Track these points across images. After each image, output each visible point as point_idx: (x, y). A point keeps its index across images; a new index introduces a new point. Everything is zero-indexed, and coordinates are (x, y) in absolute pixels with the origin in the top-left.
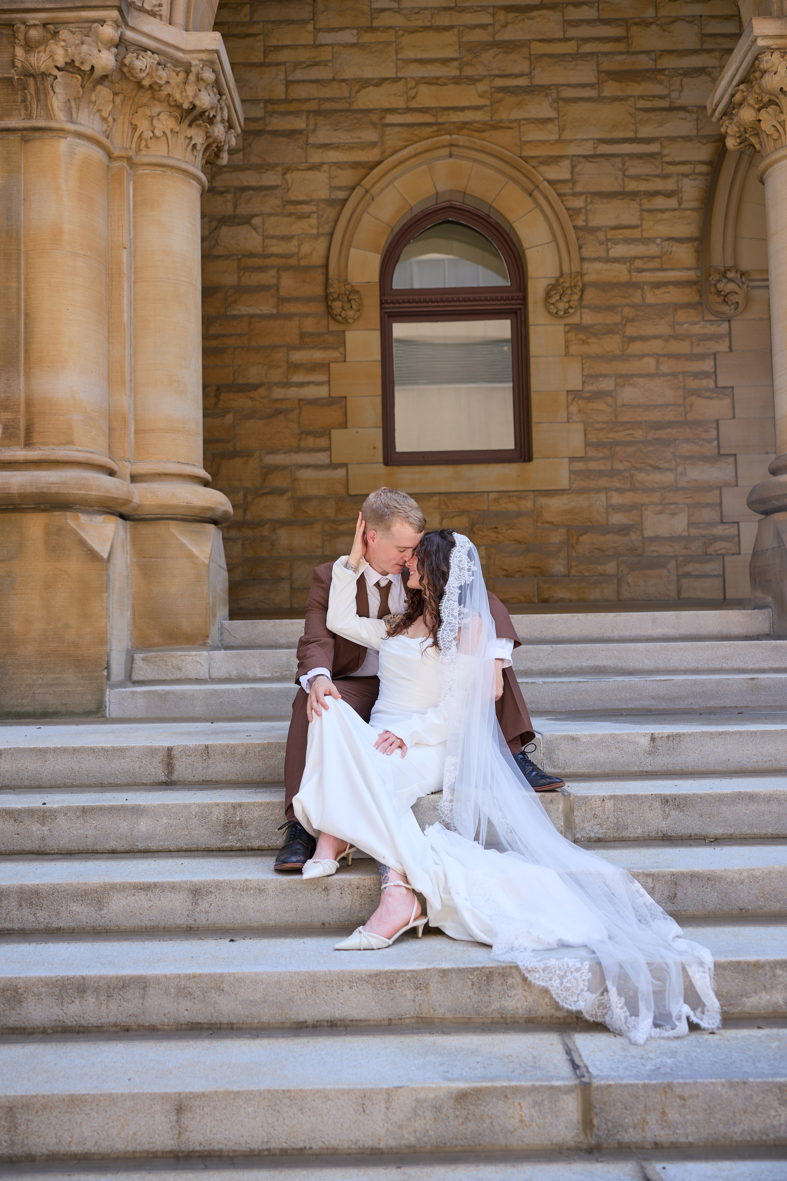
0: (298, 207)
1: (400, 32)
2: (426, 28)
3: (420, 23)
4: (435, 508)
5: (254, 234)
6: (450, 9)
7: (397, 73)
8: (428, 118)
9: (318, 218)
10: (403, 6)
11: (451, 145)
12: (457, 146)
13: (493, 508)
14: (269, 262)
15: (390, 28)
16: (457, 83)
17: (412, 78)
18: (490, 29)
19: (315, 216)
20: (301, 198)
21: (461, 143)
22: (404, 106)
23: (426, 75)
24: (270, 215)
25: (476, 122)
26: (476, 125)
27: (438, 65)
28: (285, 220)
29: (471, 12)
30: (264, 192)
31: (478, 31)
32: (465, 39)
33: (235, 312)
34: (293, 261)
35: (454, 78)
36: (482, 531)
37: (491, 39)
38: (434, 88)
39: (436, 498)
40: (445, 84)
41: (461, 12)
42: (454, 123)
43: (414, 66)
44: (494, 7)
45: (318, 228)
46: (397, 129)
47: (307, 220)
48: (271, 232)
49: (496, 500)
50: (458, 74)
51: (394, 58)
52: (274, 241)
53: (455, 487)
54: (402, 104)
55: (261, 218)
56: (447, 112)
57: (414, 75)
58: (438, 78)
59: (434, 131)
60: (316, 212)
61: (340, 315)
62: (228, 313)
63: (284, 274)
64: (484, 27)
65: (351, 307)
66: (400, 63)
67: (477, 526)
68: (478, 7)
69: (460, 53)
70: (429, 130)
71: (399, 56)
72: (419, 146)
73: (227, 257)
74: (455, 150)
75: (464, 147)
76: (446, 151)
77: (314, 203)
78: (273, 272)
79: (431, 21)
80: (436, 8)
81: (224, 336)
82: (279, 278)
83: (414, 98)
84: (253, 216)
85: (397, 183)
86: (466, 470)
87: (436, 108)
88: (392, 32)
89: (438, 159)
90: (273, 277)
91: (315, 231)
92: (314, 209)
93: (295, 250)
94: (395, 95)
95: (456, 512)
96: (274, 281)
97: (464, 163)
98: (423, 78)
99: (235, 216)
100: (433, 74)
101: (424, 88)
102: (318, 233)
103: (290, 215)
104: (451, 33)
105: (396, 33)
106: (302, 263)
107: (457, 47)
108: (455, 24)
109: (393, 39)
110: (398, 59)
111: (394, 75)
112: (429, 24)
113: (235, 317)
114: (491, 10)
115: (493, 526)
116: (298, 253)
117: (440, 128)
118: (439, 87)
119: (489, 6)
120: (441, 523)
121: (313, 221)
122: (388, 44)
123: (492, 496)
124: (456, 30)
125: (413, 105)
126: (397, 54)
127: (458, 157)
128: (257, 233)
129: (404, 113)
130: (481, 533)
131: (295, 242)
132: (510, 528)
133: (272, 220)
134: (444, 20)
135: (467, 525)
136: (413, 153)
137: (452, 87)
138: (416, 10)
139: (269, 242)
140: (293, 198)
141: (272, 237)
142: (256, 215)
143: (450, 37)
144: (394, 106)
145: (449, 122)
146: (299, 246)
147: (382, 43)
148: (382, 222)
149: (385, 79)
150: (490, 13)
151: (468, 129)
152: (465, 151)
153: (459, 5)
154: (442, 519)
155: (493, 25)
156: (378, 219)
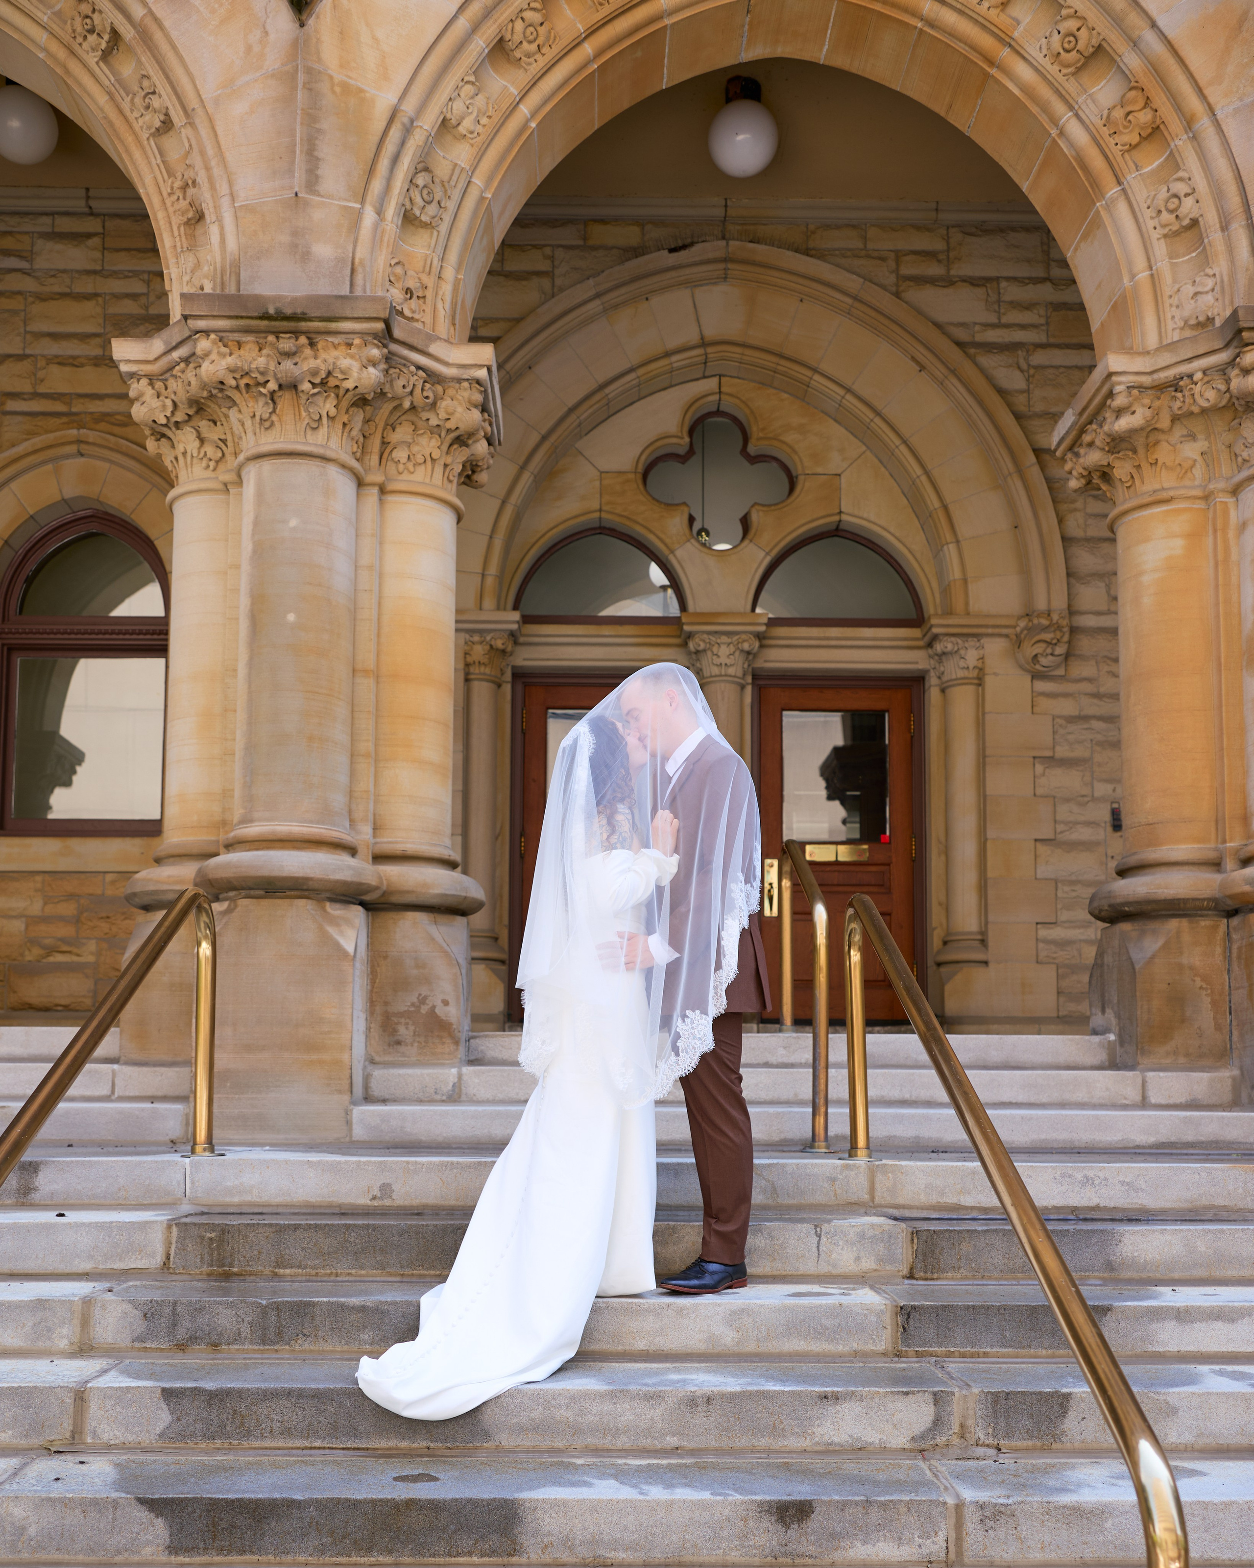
1: (31, 299)
2: (63, 295)
3: (57, 289)
4: (37, 890)
6: (95, 272)
7: (24, 349)
8: (59, 407)
10: (36, 267)
11: (79, 442)
12: (87, 443)
13: (109, 892)
15: (19, 293)
16: (96, 365)
17: (43, 356)
18: (143, 300)
21: (91, 440)
22: (31, 390)
23: (60, 353)
25: (119, 413)
26: (118, 417)
27: (76, 341)
29: (119, 278)
31: (127, 302)
32: (111, 310)
35: (96, 358)
36: (90, 921)
37: (143, 312)
38: (67, 369)
39: (39, 878)
40: (82, 366)
41: (106, 277)
42: (91, 413)
43: (46, 341)
44: (149, 272)
46: (20, 418)
49: (113, 882)
50: (101, 353)
51: (22, 330)
53: (63, 865)
54: (27, 388)
56: (82, 400)
57: (46, 352)
58: (74, 358)
59: (64, 423)
64: (134, 296)
66: (28, 336)
67: (85, 915)
68: (129, 271)
69: (104, 328)
70: (58, 421)
71: (28, 329)
72: (38, 441)
74: (84, 448)
75: (94, 444)
76: (72, 449)
79: (70, 287)
80: (78, 271)
83: (42, 381)
85: (13, 485)
86: (76, 844)
87: (71, 394)
88: (20, 298)
89: (67, 457)
94: (19, 376)
95: (63, 896)
97: (99, 463)
98: (57, 357)
100: (69, 352)
101: (55, 369)
104: (93, 302)
105: (25, 299)
107: (101, 321)
108: (99, 291)
109: (22, 307)
110: (26, 332)
111: (20, 352)
112: (68, 290)
114: (146, 277)
115: (104, 915)
117: (73, 419)
118: (75, 369)
119: (144, 272)
120: (43, 910)
122: (15, 312)
123: (109, 878)
124: (100, 299)
125: (42, 389)
126: (25, 325)
127: (90, 456)
129: (31, 399)
130: (89, 924)
132: (126, 919)
134: (86, 286)
135: (75, 912)
136: (30, 449)
137: (88, 369)
138: (52, 273)
143: (90, 307)
144: (18, 389)
145: (85, 413)
147: (8, 311)
149: (9, 356)
150: (143, 281)
151: (107, 422)
152: (97, 449)
153: (106, 268)
154: (45, 904)
155: (147, 295)
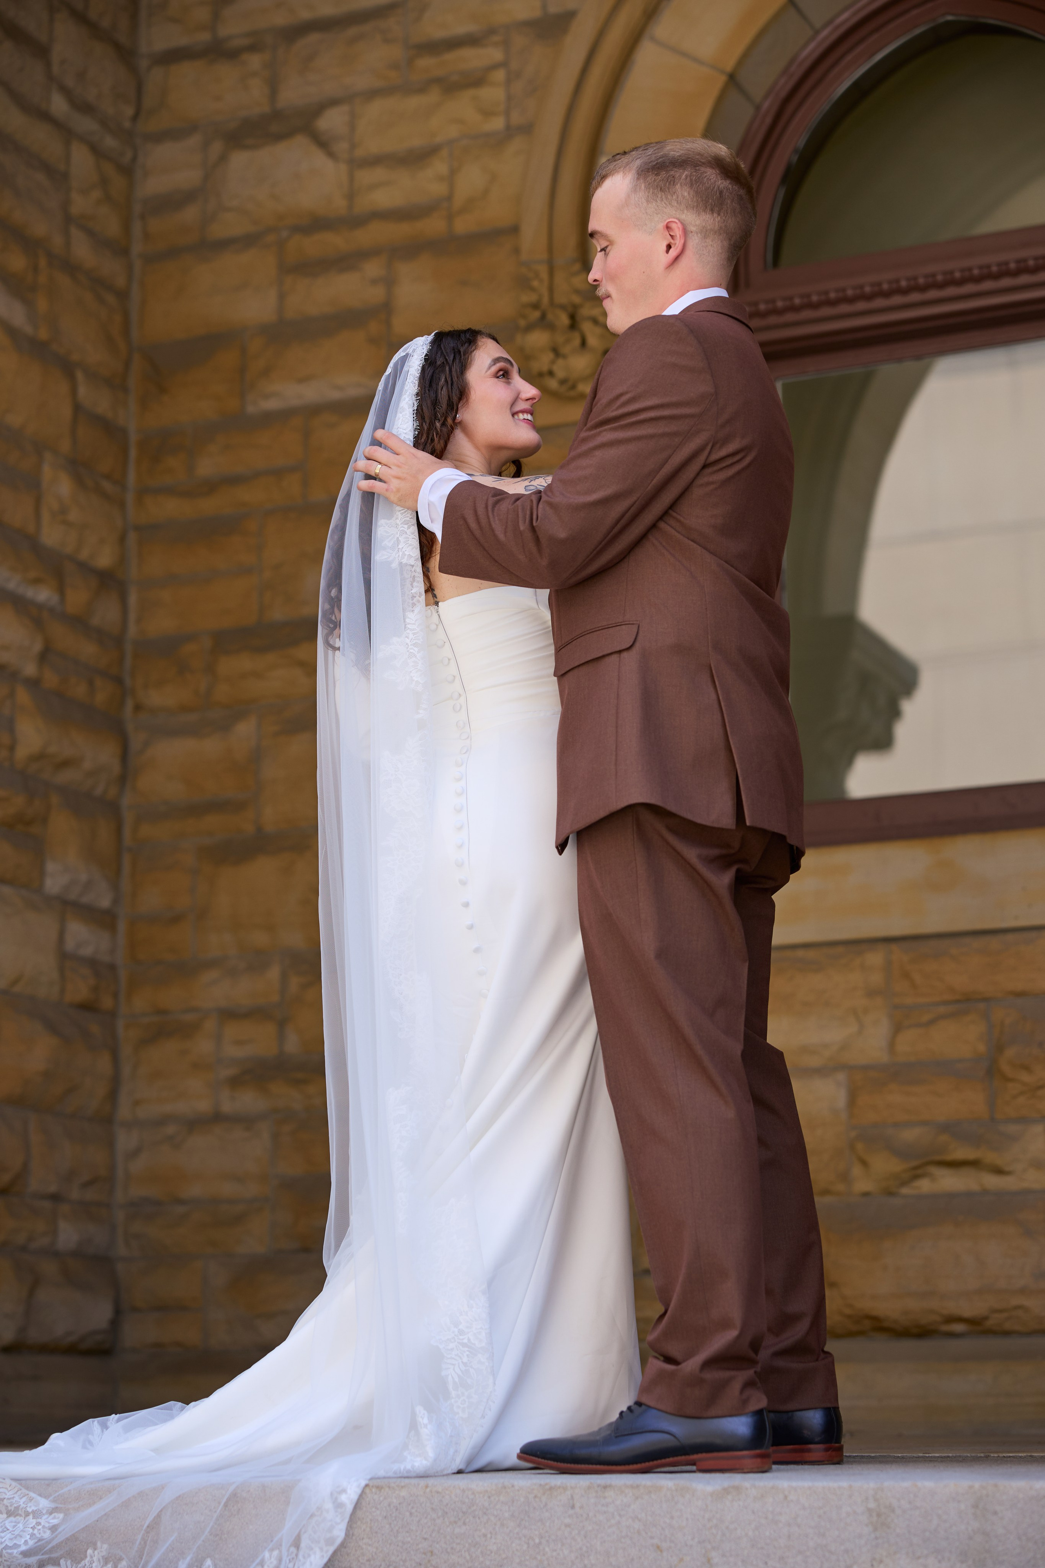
0: (450, 56)
4: (871, 993)
5: (319, 159)
9: (508, 82)
14: (366, 236)
19: (500, 75)
20: (462, 29)
24: (372, 94)
28: (414, 102)
30: (353, 31)
33: (271, 404)
34: (434, 226)
36: (1027, 1068)
39: (875, 958)
45: (507, 113)
47: (471, 92)
48: (373, 146)
52: (379, 173)
53: (940, 915)
55: (345, 108)
60: (504, 64)
61: (551, 373)
62: (251, 409)
63: (405, 270)
65: (584, 343)
67: (1010, 1053)
73: (248, 241)
77: (496, 38)
78: (373, 268)
81: (233, 481)
82: (390, 282)
84: (320, 108)
86: (973, 853)
90: (374, 282)
91: (497, 124)
92: (496, 54)
93: (439, 189)
95: (945, 1003)
96: (376, 294)
99: (277, 115)
102: (508, 127)
103: (422, 89)
106: (462, 226)
113: (269, 419)
116: (450, 198)
120: (892, 1045)
121: (492, 94)
128: (331, 155)
130: (1025, 1077)
131: (440, 166)
133: (376, 109)
135: (982, 1048)
139: (365, 177)
140: (439, 34)
141: (376, 161)
142: (334, 102)
146: (451, 178)
148: (696, 60)
154: (898, 1028)
156: (684, 54)
